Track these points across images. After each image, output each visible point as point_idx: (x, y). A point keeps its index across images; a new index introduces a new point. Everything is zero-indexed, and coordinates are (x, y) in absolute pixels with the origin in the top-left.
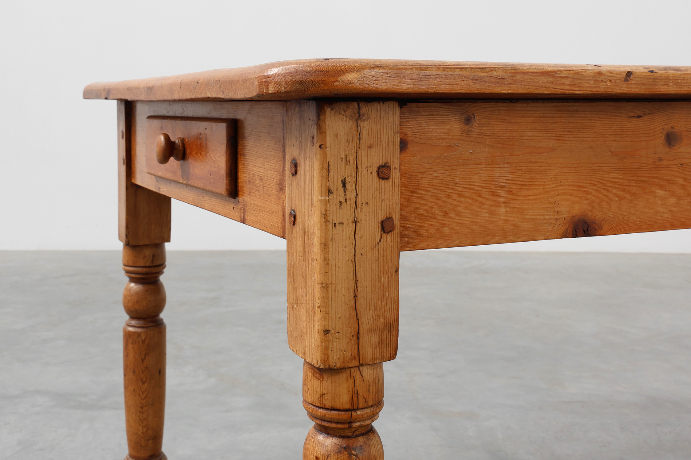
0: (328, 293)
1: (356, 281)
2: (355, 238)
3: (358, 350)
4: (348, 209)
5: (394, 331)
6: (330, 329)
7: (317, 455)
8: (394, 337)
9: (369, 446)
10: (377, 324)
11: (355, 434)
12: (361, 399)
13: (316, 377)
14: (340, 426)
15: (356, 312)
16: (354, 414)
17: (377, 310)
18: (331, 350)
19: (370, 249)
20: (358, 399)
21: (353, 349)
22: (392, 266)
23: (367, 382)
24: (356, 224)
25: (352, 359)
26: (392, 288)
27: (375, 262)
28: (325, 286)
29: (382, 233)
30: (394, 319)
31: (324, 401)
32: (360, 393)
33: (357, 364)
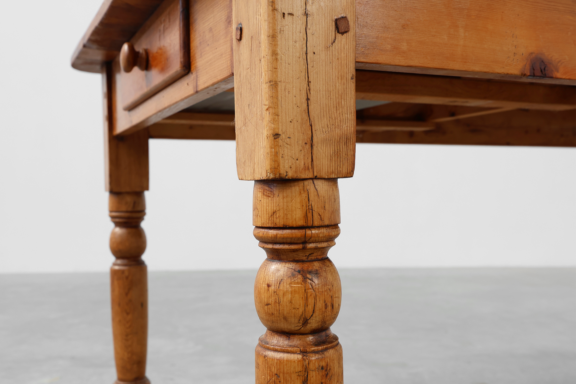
0: (277, 92)
1: (309, 82)
2: (306, 34)
3: (312, 161)
5: (351, 144)
6: (280, 133)
7: (269, 283)
8: (351, 151)
9: (325, 271)
10: (332, 135)
11: (310, 258)
12: (316, 216)
13: (266, 196)
14: (293, 247)
15: (309, 117)
16: (309, 232)
17: (332, 119)
18: (282, 157)
19: (324, 49)
20: (312, 215)
21: (306, 158)
22: (348, 72)
23: (323, 198)
24: (307, 17)
25: (305, 169)
26: (348, 96)
27: (329, 64)
28: (274, 84)
29: (336, 32)
30: (350, 131)
31: (275, 219)
32: (315, 208)
33: (311, 176)
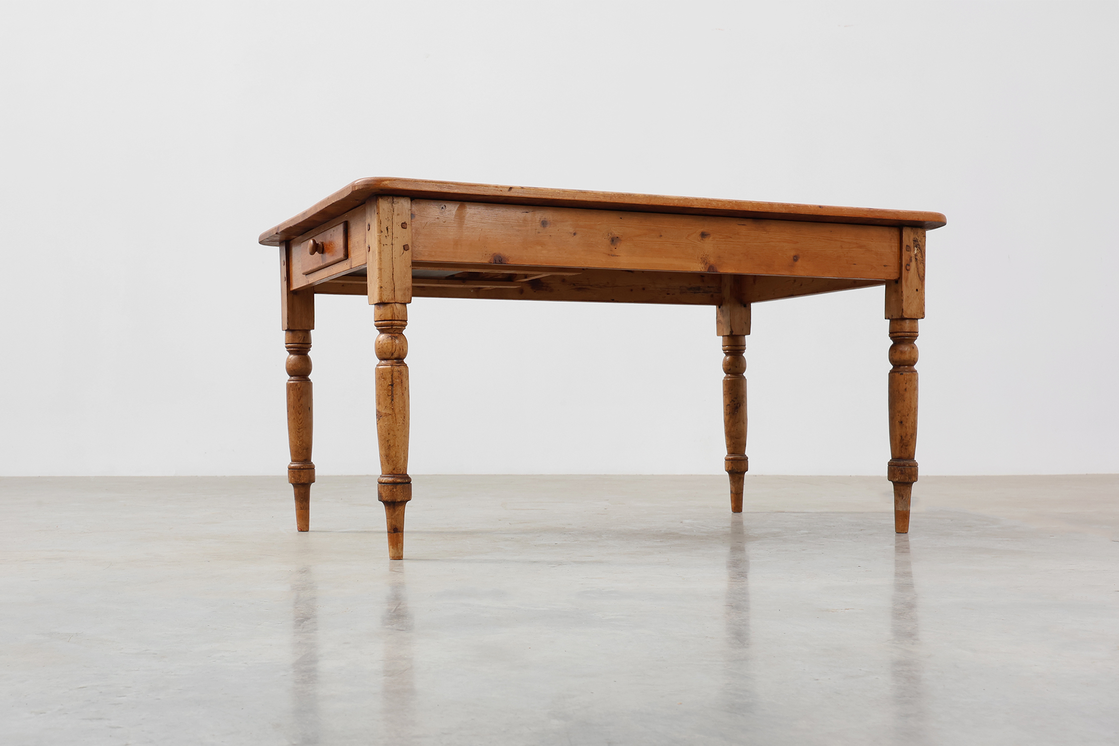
0: (381, 272)
2: (393, 251)
3: (396, 298)
4: (389, 238)
6: (383, 286)
7: (379, 341)
10: (402, 287)
11: (396, 333)
12: (396, 316)
14: (388, 328)
15: (393, 281)
16: (393, 323)
17: (402, 281)
18: (383, 295)
19: (399, 256)
21: (392, 296)
22: (408, 263)
23: (399, 310)
24: (393, 245)
25: (392, 299)
27: (401, 262)
28: (380, 269)
29: (404, 250)
31: (381, 318)
32: (396, 313)
33: (394, 302)
